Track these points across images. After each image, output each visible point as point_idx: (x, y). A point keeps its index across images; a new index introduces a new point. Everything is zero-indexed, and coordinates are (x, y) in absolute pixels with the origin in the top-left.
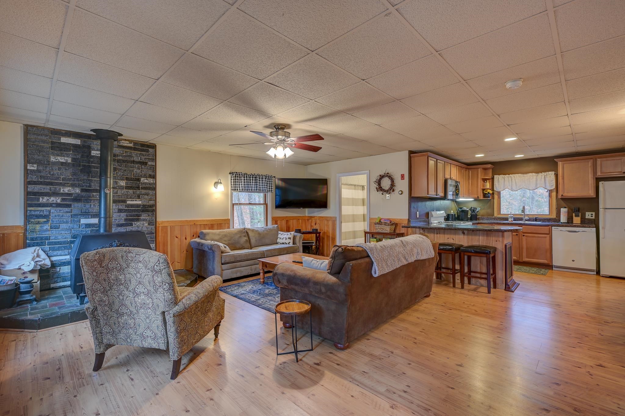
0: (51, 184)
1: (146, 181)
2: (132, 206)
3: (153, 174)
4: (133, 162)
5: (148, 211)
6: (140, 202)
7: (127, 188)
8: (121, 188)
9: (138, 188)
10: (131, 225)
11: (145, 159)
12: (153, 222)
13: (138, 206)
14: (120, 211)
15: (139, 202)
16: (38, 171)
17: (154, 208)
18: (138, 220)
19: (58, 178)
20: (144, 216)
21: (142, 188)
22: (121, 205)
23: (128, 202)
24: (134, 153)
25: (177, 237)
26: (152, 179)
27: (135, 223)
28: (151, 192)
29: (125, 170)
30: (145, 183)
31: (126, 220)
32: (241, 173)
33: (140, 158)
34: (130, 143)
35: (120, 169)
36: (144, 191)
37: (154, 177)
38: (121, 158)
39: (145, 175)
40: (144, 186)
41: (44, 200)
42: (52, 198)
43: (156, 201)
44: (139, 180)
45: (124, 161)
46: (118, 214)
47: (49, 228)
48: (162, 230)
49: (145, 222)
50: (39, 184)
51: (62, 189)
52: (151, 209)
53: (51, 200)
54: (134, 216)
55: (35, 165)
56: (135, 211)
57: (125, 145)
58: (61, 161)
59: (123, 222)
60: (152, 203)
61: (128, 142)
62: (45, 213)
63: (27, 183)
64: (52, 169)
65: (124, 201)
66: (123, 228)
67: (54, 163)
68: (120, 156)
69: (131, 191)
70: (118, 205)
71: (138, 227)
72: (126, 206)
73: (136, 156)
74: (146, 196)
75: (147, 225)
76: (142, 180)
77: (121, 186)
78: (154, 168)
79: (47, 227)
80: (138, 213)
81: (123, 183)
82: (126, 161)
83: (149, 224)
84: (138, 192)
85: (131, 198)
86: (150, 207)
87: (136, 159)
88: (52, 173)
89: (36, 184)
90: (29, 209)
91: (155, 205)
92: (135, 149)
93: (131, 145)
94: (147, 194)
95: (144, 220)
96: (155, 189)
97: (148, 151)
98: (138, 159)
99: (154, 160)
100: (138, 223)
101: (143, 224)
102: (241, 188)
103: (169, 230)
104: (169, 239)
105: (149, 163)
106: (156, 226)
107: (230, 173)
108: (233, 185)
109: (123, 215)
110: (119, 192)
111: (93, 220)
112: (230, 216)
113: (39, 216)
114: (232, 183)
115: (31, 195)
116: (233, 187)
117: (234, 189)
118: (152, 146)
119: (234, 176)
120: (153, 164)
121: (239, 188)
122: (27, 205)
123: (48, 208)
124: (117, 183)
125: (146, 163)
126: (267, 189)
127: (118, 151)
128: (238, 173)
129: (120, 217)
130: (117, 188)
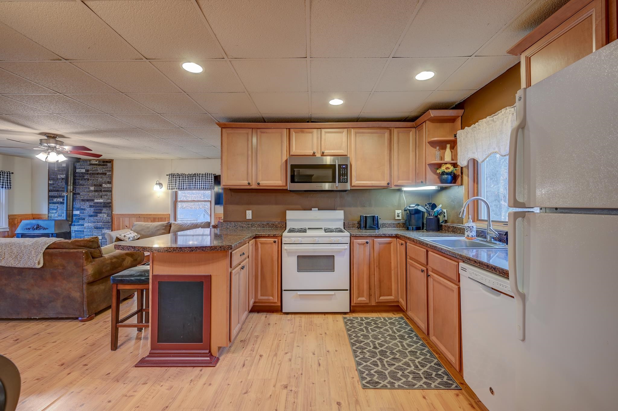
0: (58, 191)
1: (105, 186)
2: (97, 203)
3: (110, 181)
4: (98, 174)
5: (106, 207)
7: (96, 191)
8: (92, 191)
9: (101, 191)
10: (97, 216)
11: (105, 170)
12: (111, 215)
13: (101, 203)
14: (91, 206)
15: (101, 201)
16: (53, 184)
17: (111, 205)
18: (100, 213)
19: (60, 188)
20: (104, 210)
21: (104, 191)
22: (91, 203)
23: (95, 201)
24: (99, 168)
25: (126, 226)
26: (109, 185)
27: (99, 214)
28: (109, 193)
29: (93, 180)
31: (94, 212)
32: (178, 174)
33: (102, 171)
34: (96, 161)
35: (91, 179)
36: (104, 193)
37: (110, 183)
38: (91, 172)
39: (105, 182)
40: (104, 189)
41: (55, 200)
42: (59, 199)
43: (111, 200)
44: (101, 185)
45: (93, 174)
46: (90, 209)
47: (57, 216)
48: (116, 220)
49: (105, 214)
50: (53, 191)
51: (63, 194)
52: (109, 205)
53: (58, 200)
54: (98, 210)
55: (52, 181)
56: (99, 206)
57: (94, 163)
58: (62, 177)
59: (92, 214)
60: (109, 201)
61: (95, 161)
62: (56, 207)
63: (49, 191)
64: (59, 183)
65: (93, 200)
66: (92, 218)
67: (60, 179)
68: (90, 171)
69: (97, 193)
70: (90, 203)
71: (101, 217)
72: (94, 203)
73: (100, 170)
74: (105, 197)
75: (106, 216)
76: (103, 185)
77: (91, 190)
78: (111, 177)
79: (56, 215)
80: (101, 208)
81: (92, 188)
82: (94, 173)
83: (107, 216)
84: (101, 194)
85: (96, 198)
86: (108, 204)
87: (99, 171)
88: (58, 185)
89: (52, 191)
90: (50, 205)
91: (111, 203)
92: (99, 165)
93: (97, 163)
94: (106, 195)
95: (104, 213)
96: (111, 191)
97: (106, 165)
98: (101, 171)
99: (112, 170)
100: (101, 215)
101: (103, 216)
102: (178, 187)
103: (121, 220)
104: (121, 227)
105: (108, 173)
106: (112, 217)
107: (167, 175)
108: (170, 185)
109: (92, 209)
110: (90, 194)
111: (76, 212)
112: (170, 212)
113: (53, 209)
114: (169, 184)
115: (50, 197)
116: (170, 187)
117: (171, 188)
118: (111, 161)
119: (171, 177)
120: (110, 173)
121: (176, 187)
122: (49, 203)
123: (57, 205)
124: (89, 188)
125: (106, 174)
126: (207, 187)
127: (89, 168)
128: (175, 175)
129: (90, 211)
130: (89, 192)
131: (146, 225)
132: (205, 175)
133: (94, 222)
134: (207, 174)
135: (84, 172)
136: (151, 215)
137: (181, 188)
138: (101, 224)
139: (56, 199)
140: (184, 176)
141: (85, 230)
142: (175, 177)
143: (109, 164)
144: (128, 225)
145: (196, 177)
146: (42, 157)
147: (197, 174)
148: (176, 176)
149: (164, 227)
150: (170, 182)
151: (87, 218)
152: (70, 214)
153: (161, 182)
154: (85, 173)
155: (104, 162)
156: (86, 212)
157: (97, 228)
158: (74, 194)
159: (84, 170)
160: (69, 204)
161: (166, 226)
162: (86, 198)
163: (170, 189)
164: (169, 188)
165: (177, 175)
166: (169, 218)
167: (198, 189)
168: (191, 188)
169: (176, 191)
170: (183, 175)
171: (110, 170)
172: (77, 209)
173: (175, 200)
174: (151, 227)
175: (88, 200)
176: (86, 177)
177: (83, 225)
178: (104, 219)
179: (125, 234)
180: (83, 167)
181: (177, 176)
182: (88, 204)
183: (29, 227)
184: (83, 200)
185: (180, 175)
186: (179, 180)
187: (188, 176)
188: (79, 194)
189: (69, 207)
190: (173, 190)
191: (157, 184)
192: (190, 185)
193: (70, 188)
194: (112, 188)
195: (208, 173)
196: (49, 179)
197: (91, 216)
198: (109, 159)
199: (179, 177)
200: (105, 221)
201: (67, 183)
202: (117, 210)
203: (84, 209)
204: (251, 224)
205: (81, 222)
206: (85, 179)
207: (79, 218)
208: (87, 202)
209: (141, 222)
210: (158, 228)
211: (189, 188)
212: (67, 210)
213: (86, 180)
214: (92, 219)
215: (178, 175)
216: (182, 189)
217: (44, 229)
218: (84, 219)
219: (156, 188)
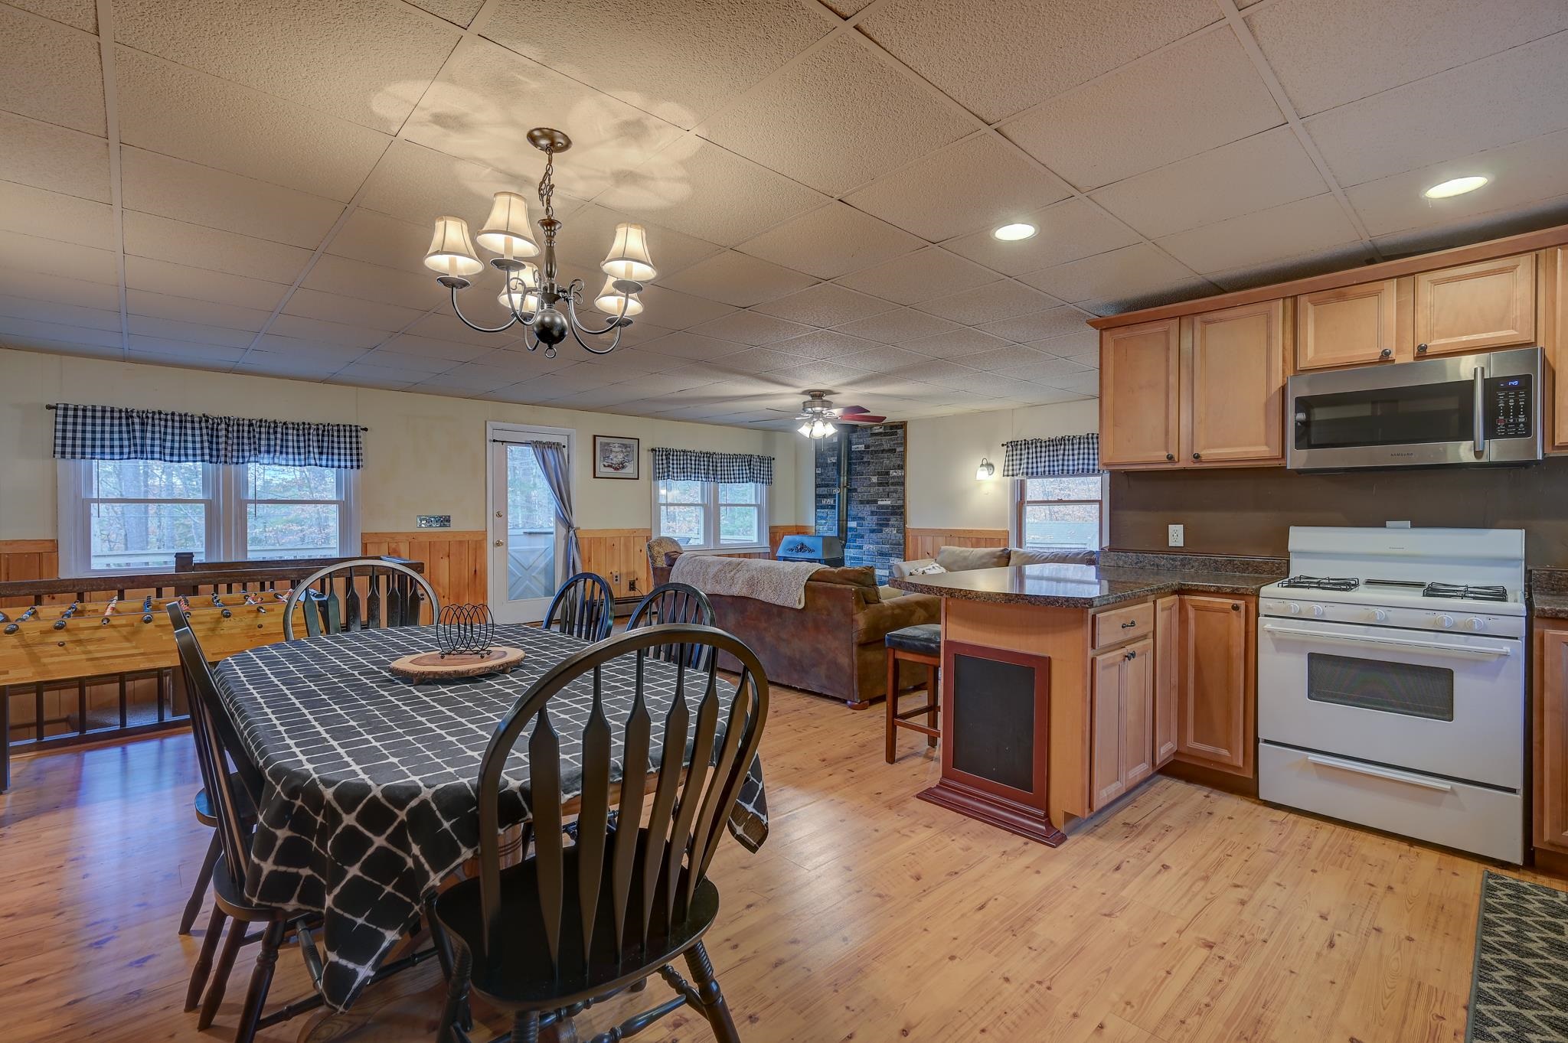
0: (827, 486)
1: (895, 474)
2: (882, 507)
3: (901, 463)
4: (883, 451)
5: (896, 514)
6: (889, 503)
7: (880, 484)
8: (872, 485)
9: (887, 484)
10: (881, 531)
11: (894, 444)
12: (903, 530)
13: (887, 507)
14: (873, 513)
16: (821, 474)
17: (903, 510)
18: (887, 525)
19: (831, 480)
20: (893, 521)
21: (892, 484)
22: (874, 506)
23: (879, 503)
24: (884, 439)
25: (928, 554)
26: (900, 471)
28: (899, 488)
29: (876, 463)
30: (894, 477)
31: (877, 524)
32: (1025, 440)
33: (889, 445)
34: (881, 428)
35: (873, 462)
36: (892, 488)
37: (902, 467)
38: (873, 448)
39: (894, 466)
40: (893, 481)
41: (824, 502)
42: (828, 500)
43: (904, 500)
44: (887, 473)
45: (876, 452)
46: (871, 517)
47: (826, 529)
48: (912, 541)
49: (893, 529)
50: (822, 487)
51: (834, 490)
52: (899, 511)
53: (827, 502)
54: (881, 520)
55: (820, 469)
56: (884, 513)
57: (877, 431)
58: (833, 461)
59: (874, 527)
60: (900, 502)
61: (878, 428)
62: (825, 515)
63: (817, 486)
64: (828, 471)
65: (876, 502)
67: (830, 465)
69: (881, 489)
70: (871, 506)
71: (887, 534)
72: (878, 508)
73: (886, 444)
74: (895, 495)
75: (895, 532)
76: (891, 473)
77: (874, 483)
78: (903, 456)
80: (888, 517)
81: (874, 479)
83: (897, 532)
84: (887, 489)
85: (881, 497)
86: (899, 509)
87: (886, 447)
88: (828, 475)
89: (820, 487)
90: (818, 510)
91: (903, 506)
92: (885, 434)
93: (881, 430)
94: (896, 492)
95: (893, 526)
96: (903, 484)
97: (895, 434)
99: (904, 444)
100: (887, 530)
101: (891, 532)
102: (1025, 471)
103: (920, 542)
104: (919, 556)
105: (898, 450)
106: (905, 534)
107: (1003, 445)
108: (1008, 466)
109: (875, 518)
110: (873, 490)
111: (852, 524)
112: (1008, 525)
113: (822, 518)
114: (1007, 464)
115: (818, 497)
116: (1008, 470)
117: (1010, 473)
118: (902, 425)
119: (1010, 448)
120: (902, 449)
121: (1021, 471)
122: (817, 507)
123: (826, 510)
124: (870, 479)
125: (895, 450)
126: (1091, 467)
127: (870, 441)
128: (1020, 443)
129: (871, 521)
130: (870, 486)
131: (961, 552)
132: (1088, 438)
133: (878, 543)
134: (1090, 435)
135: (863, 449)
136: (971, 531)
137: (1032, 473)
138: (888, 546)
139: (825, 500)
140: (1039, 444)
141: (865, 557)
142: (1019, 447)
143: (899, 431)
144: (930, 552)
145: (1065, 444)
146: (804, 430)
147: (1067, 437)
148: (1021, 445)
149: (995, 560)
150: (1010, 459)
151: (867, 535)
152: (843, 526)
153: (991, 461)
154: (864, 451)
155: (892, 427)
156: (865, 523)
157: (882, 554)
158: (849, 491)
159: (863, 446)
160: (841, 509)
161: (1000, 557)
162: (865, 498)
163: (1008, 476)
164: (1006, 473)
165: (1023, 442)
166: (1007, 540)
167: (1071, 472)
168: (1054, 471)
169: (1021, 480)
170: (1036, 442)
171: (901, 444)
172: (854, 519)
173: (1019, 499)
174: (970, 557)
175: (868, 502)
176: (865, 460)
177: (861, 547)
178: (893, 538)
179: (924, 569)
180: (862, 440)
181: (1023, 447)
182: (868, 508)
183: (791, 547)
184: (862, 502)
185: (1030, 442)
186: (1028, 453)
187: (1048, 443)
188: (855, 490)
189: (841, 513)
190: (1016, 478)
191: (982, 465)
192: (1051, 464)
193: (844, 479)
194: (904, 477)
195: (1093, 434)
196: (816, 467)
197: (873, 531)
198: (901, 422)
199: (1028, 448)
200: (894, 542)
201: (839, 473)
202: (914, 522)
203: (863, 519)
204: (1182, 560)
205: (859, 542)
206: (864, 463)
207: (856, 535)
208: (868, 506)
209: (954, 545)
210: (984, 561)
211: (1049, 471)
212: (839, 520)
213: (866, 464)
214: (873, 535)
215: (1025, 444)
216: (1035, 475)
217: (811, 551)
218: (862, 537)
219: (982, 474)
